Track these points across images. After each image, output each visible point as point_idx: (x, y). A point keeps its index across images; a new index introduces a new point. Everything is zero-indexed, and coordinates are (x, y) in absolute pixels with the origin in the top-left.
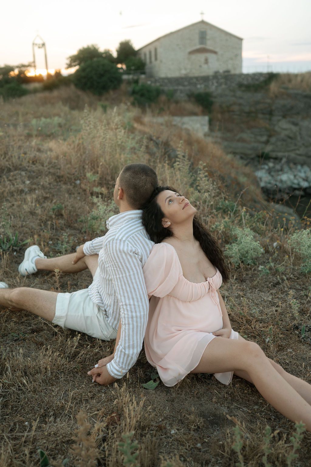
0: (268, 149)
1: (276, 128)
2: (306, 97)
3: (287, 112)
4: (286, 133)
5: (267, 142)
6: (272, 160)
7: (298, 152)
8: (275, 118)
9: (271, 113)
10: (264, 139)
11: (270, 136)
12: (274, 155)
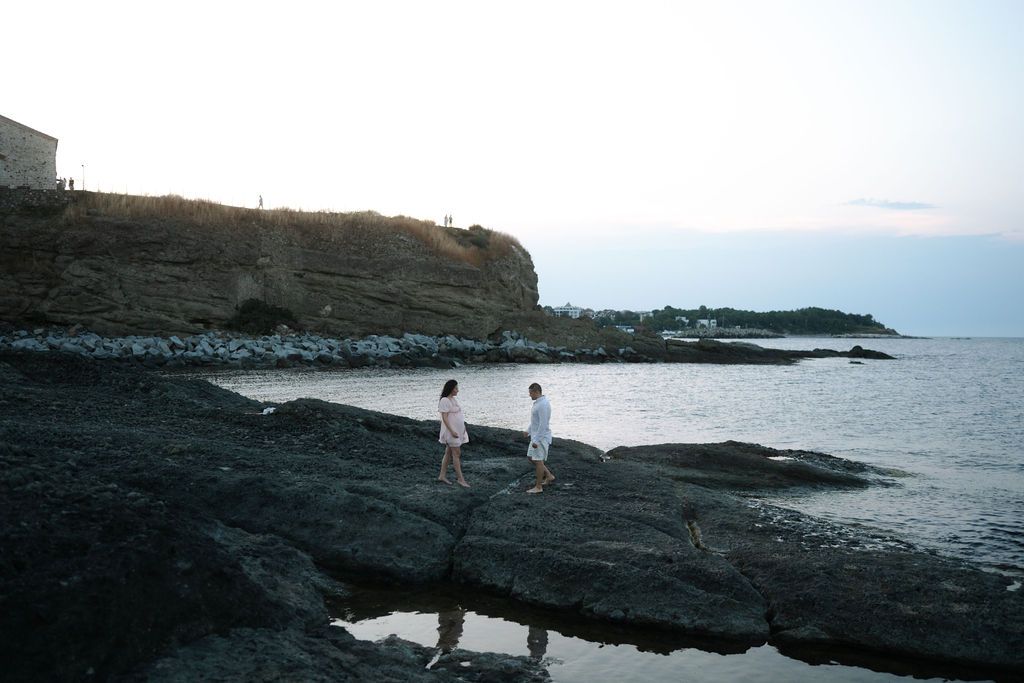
0: (46, 306)
1: (64, 275)
2: (118, 227)
3: (83, 250)
4: (80, 282)
5: (44, 296)
6: (55, 326)
7: (106, 315)
8: (61, 258)
9: (55, 251)
10: (41, 289)
11: (50, 286)
12: (59, 317)
